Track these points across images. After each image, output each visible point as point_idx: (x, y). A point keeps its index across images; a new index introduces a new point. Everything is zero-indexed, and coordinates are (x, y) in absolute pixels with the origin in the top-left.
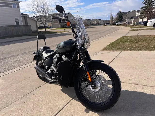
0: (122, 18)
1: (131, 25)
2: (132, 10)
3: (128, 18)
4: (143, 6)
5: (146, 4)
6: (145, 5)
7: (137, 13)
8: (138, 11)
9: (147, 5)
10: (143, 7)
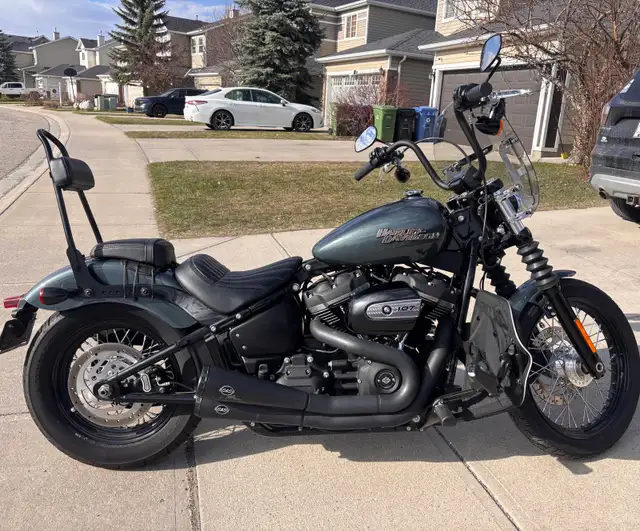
0: (11, 63)
1: (78, 108)
2: (57, 34)
3: (48, 71)
4: (119, 27)
5: (133, 23)
6: (125, 25)
7: (86, 53)
8: (90, 44)
9: (133, 28)
10: (119, 30)
